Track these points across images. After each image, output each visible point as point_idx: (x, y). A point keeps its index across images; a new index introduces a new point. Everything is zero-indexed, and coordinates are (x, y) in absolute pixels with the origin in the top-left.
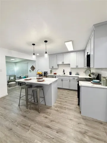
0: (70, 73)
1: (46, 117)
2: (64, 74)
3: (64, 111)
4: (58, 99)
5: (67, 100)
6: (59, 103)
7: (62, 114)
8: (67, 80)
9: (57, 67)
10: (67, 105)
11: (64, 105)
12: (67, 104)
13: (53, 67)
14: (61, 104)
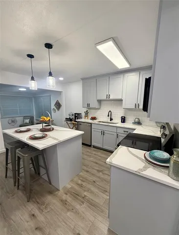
0: (123, 120)
1: (33, 215)
2: (111, 119)
3: (78, 207)
4: (81, 174)
5: (99, 177)
6: (80, 182)
7: (69, 214)
8: (114, 133)
9: (96, 105)
10: (92, 192)
11: (85, 191)
12: (93, 189)
13: (88, 105)
14: (81, 186)
